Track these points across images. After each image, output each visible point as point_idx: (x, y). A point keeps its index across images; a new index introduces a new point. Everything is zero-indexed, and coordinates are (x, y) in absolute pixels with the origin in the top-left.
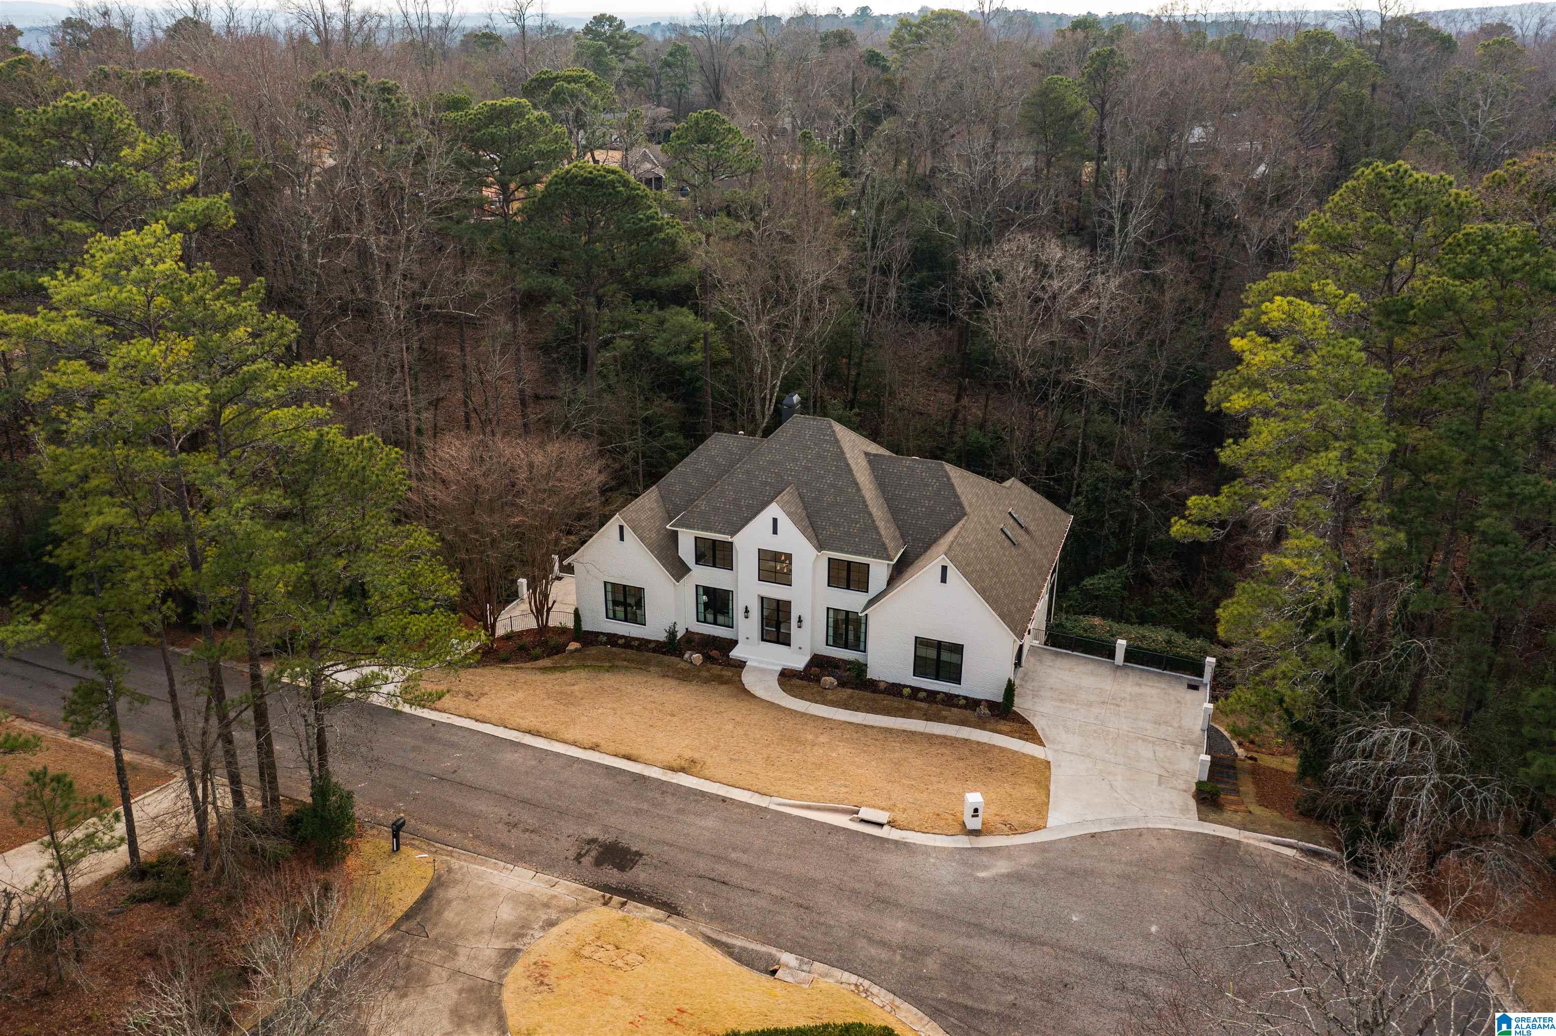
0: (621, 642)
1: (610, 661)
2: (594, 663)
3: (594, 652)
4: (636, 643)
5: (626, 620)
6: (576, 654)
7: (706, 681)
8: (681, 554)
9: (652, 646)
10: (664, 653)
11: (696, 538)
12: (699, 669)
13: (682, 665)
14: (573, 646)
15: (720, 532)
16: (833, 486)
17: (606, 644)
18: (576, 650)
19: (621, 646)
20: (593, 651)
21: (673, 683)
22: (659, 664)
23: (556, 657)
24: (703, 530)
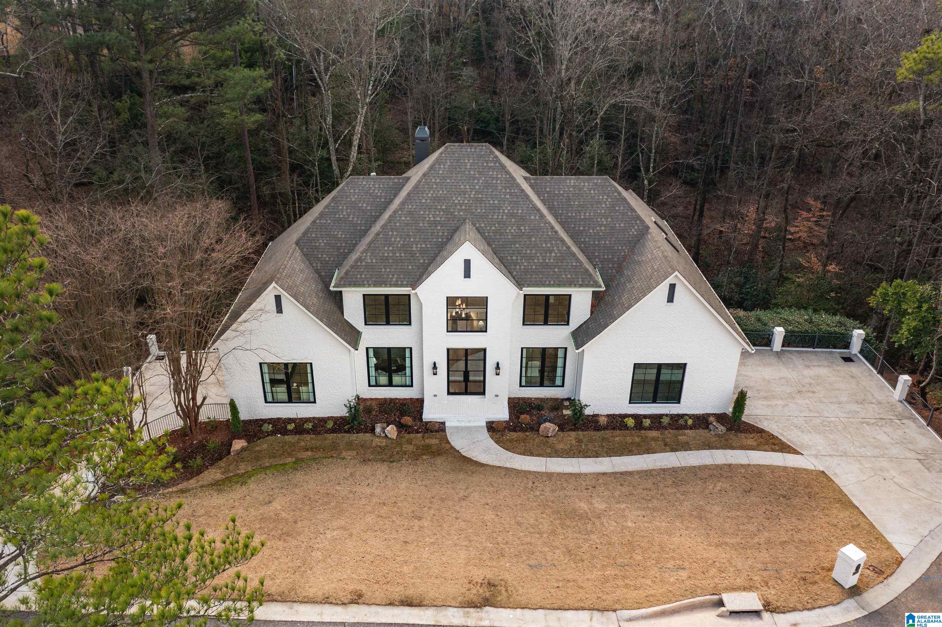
0: (291, 427)
1: (290, 455)
2: (273, 461)
3: (265, 446)
4: (310, 426)
5: (290, 401)
6: (245, 454)
7: (416, 457)
8: (348, 316)
9: (330, 425)
10: (348, 432)
11: (364, 295)
12: (398, 442)
13: (377, 441)
14: (238, 445)
15: (396, 285)
16: (512, 215)
17: (273, 433)
18: (243, 449)
19: (292, 432)
20: (263, 445)
21: (382, 469)
22: (350, 446)
23: (222, 463)
24: (375, 286)
